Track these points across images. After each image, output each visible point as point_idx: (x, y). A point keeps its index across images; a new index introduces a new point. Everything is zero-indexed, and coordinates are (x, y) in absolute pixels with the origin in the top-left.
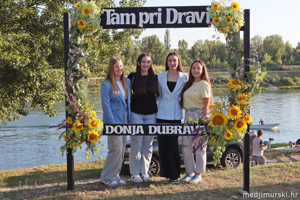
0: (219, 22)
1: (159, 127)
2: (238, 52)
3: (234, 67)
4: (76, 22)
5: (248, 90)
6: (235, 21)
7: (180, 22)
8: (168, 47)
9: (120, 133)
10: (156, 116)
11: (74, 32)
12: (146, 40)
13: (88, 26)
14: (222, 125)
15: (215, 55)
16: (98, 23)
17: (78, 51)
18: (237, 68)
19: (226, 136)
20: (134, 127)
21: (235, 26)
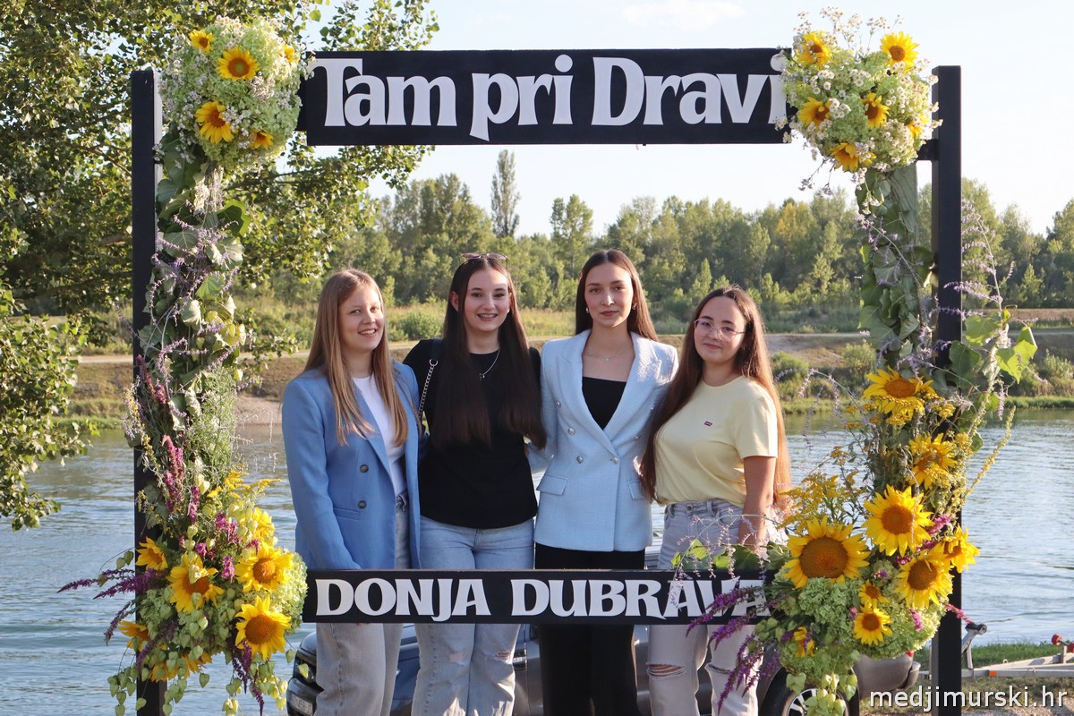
0: (830, 119)
1: (557, 585)
2: (908, 255)
3: (894, 316)
4: (189, 113)
5: (956, 423)
6: (899, 116)
7: (654, 117)
8: (510, 228)
9: (384, 610)
10: (529, 533)
11: (180, 159)
12: (414, 197)
13: (246, 133)
14: (842, 578)
15: (706, 264)
16: (291, 117)
17: (195, 243)
18: (905, 325)
19: (861, 626)
20: (445, 585)
21: (901, 138)
